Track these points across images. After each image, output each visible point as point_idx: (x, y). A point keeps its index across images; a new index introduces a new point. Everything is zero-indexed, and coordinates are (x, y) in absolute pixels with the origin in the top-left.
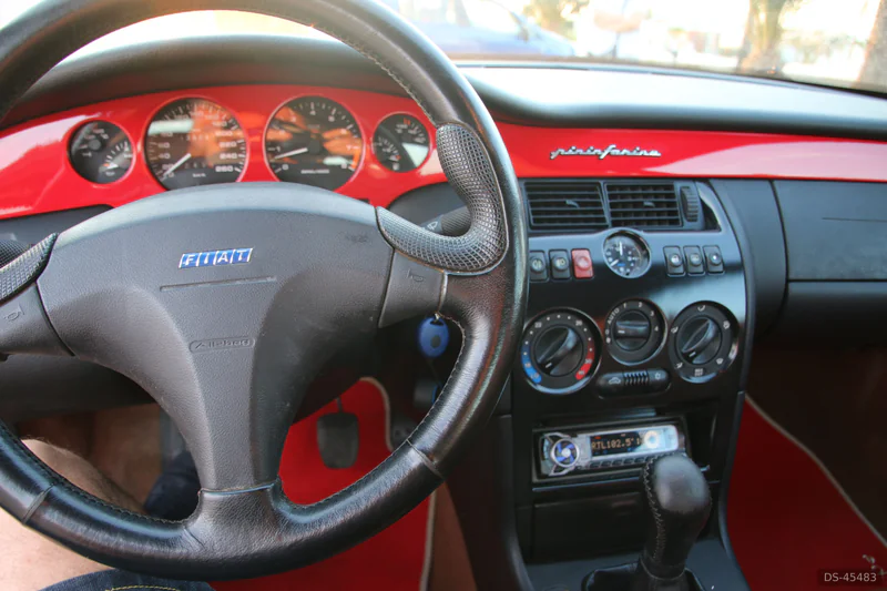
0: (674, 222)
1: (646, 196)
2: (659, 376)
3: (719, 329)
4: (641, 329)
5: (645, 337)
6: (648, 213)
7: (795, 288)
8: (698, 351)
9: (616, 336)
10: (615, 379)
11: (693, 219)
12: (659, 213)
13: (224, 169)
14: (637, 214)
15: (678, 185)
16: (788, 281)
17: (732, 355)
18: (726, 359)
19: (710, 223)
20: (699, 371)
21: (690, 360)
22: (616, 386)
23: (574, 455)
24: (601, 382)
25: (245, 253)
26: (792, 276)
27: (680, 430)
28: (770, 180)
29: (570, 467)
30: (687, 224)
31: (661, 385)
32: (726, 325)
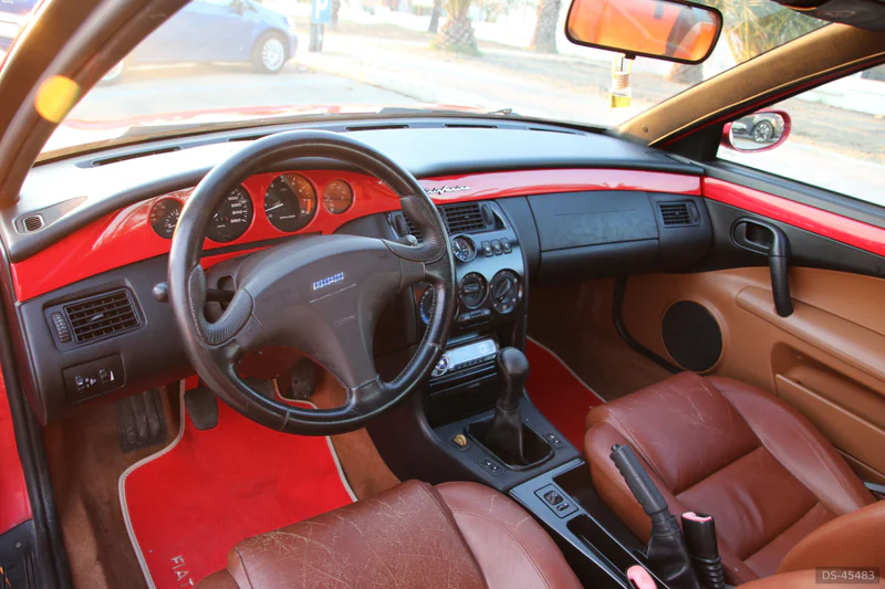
0: (481, 226)
1: (464, 213)
2: (487, 312)
3: (512, 283)
4: (475, 288)
5: (478, 292)
6: (467, 223)
7: (544, 255)
8: (504, 296)
9: (465, 294)
10: (467, 317)
11: (490, 223)
12: (473, 222)
13: (236, 221)
14: (461, 224)
15: (480, 204)
16: (541, 251)
17: (520, 295)
18: (517, 298)
19: (499, 225)
20: (505, 307)
21: (500, 301)
22: (468, 321)
23: (446, 363)
24: (459, 320)
25: (340, 277)
26: (543, 249)
27: (496, 341)
28: (526, 196)
29: (445, 371)
30: (488, 227)
31: (487, 317)
32: (515, 280)
